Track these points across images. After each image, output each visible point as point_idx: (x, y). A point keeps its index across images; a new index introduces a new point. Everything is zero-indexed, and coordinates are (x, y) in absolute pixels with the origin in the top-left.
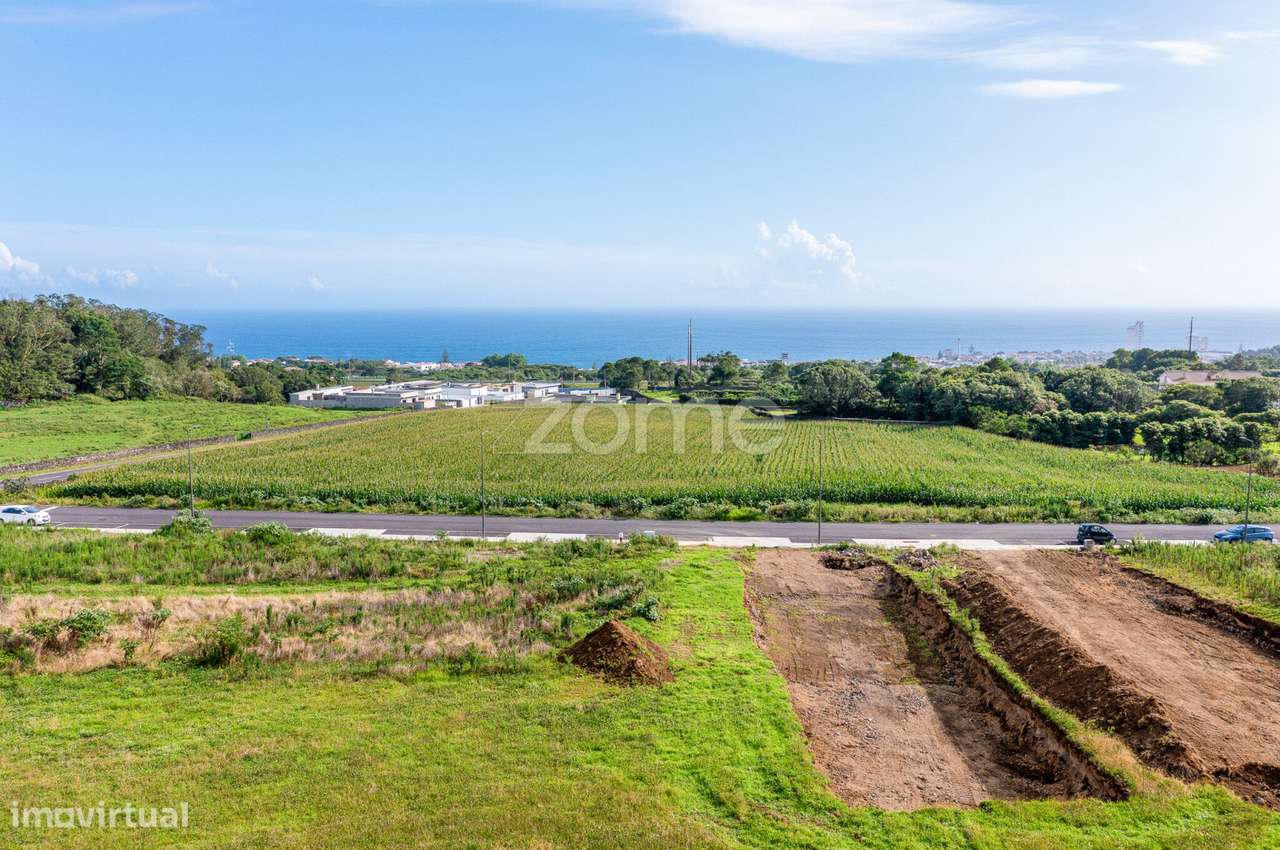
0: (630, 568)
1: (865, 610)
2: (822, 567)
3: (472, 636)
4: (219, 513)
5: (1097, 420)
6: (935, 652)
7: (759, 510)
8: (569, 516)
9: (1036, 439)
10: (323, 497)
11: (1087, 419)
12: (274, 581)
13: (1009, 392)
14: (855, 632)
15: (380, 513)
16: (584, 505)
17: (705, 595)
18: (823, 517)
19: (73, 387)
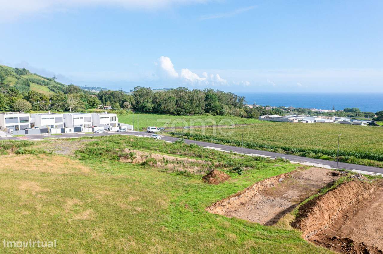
2: (327, 174)
4: (194, 141)
7: (331, 157)
8: (273, 152)
15: (227, 145)
19: (204, 111)
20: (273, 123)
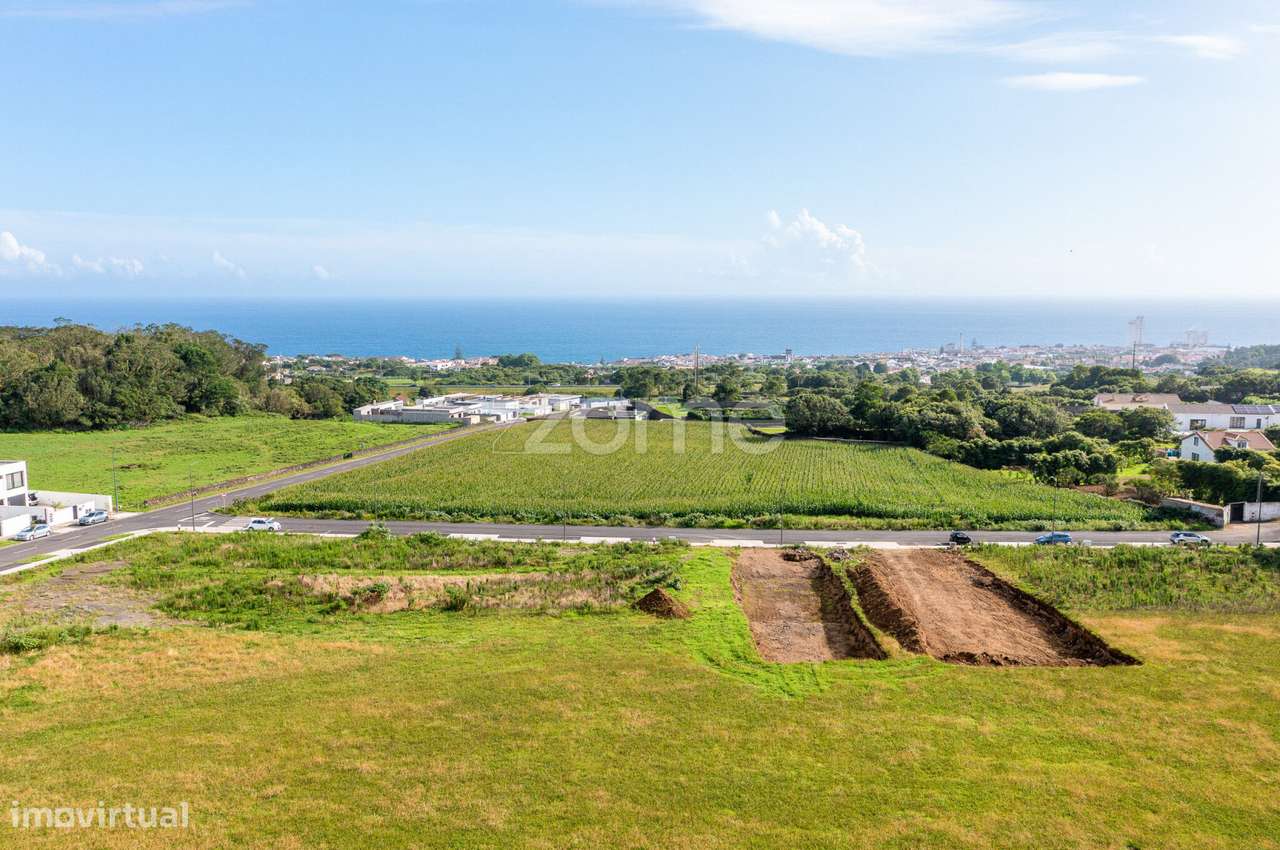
0: (662, 560)
1: (802, 586)
2: (781, 560)
3: (581, 597)
4: (388, 523)
5: (1010, 446)
6: (835, 608)
7: (745, 521)
8: (617, 525)
9: (963, 462)
10: (449, 512)
11: (1003, 446)
12: (450, 567)
13: (953, 418)
14: (793, 598)
15: (489, 523)
16: (626, 517)
17: (707, 576)
18: (787, 525)
19: (184, 408)
20: (407, 430)
